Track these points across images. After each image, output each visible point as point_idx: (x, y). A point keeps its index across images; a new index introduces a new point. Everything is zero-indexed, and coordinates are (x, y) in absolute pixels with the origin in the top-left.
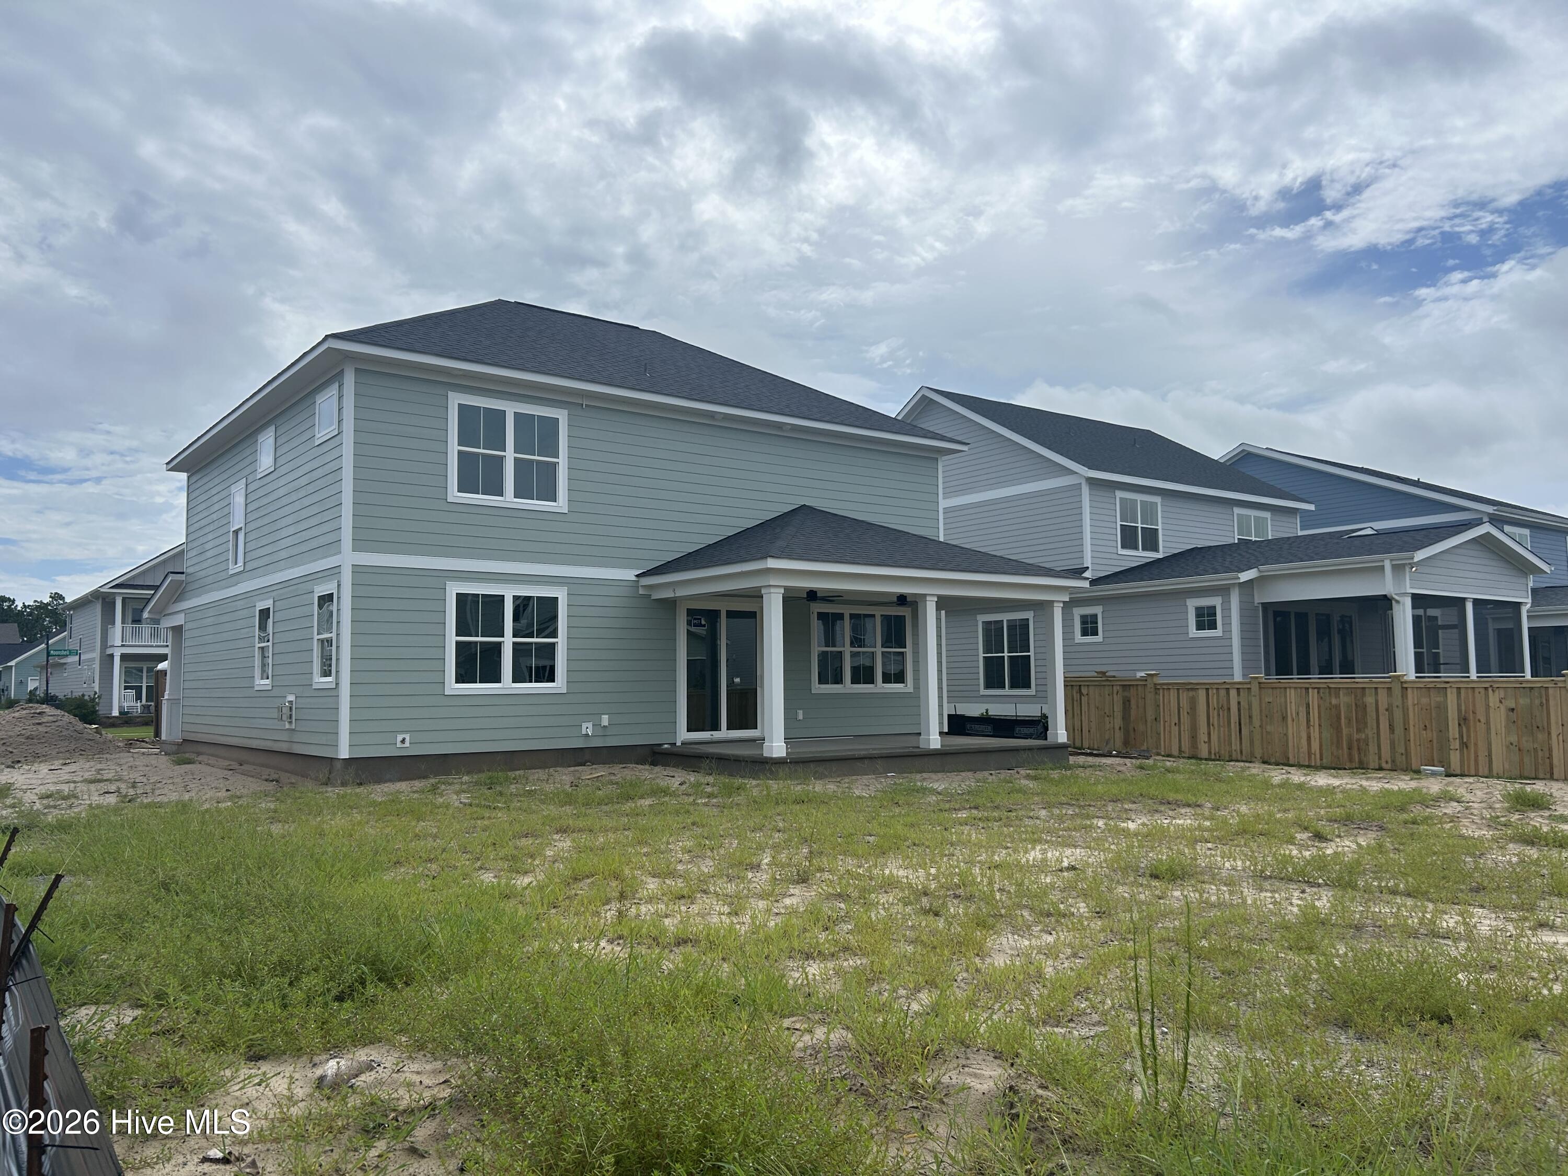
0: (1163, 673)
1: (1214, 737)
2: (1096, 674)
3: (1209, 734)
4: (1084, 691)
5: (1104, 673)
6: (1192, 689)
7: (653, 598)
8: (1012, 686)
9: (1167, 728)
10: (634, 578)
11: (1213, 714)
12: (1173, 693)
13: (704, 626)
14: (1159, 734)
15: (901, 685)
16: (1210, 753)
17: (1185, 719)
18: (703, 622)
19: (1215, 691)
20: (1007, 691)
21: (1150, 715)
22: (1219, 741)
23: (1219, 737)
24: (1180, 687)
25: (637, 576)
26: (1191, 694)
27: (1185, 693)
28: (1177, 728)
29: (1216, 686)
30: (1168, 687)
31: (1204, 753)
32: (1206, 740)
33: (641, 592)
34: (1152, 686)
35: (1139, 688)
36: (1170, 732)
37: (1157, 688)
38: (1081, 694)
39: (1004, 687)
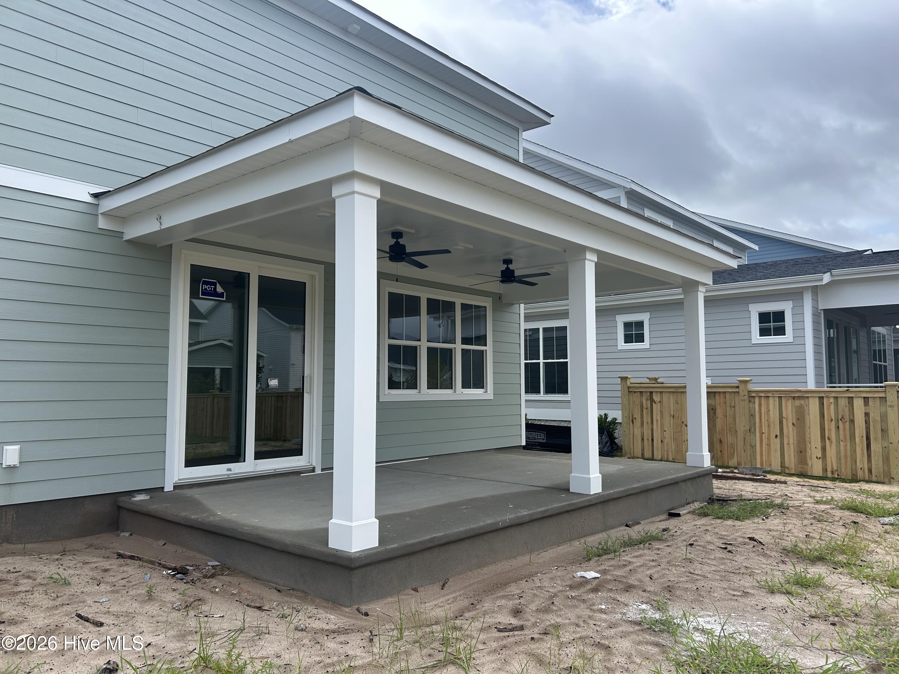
0: (755, 379)
1: (831, 452)
2: (648, 381)
3: (824, 449)
4: (656, 398)
5: (656, 379)
6: (799, 397)
7: (127, 237)
8: (547, 391)
9: (765, 441)
10: (89, 199)
11: (831, 428)
12: (773, 403)
13: (221, 295)
14: (753, 447)
15: (480, 391)
16: (825, 470)
17: (790, 431)
18: (219, 289)
19: (832, 400)
20: (542, 396)
21: (742, 425)
22: (839, 458)
23: (838, 452)
24: (781, 396)
25: (96, 196)
26: (798, 403)
27: (790, 402)
28: (778, 440)
29: (833, 395)
30: (767, 395)
31: (817, 468)
32: (820, 455)
33: (102, 224)
34: (746, 393)
35: (728, 395)
36: (769, 445)
37: (751, 396)
38: (652, 401)
39: (539, 392)
